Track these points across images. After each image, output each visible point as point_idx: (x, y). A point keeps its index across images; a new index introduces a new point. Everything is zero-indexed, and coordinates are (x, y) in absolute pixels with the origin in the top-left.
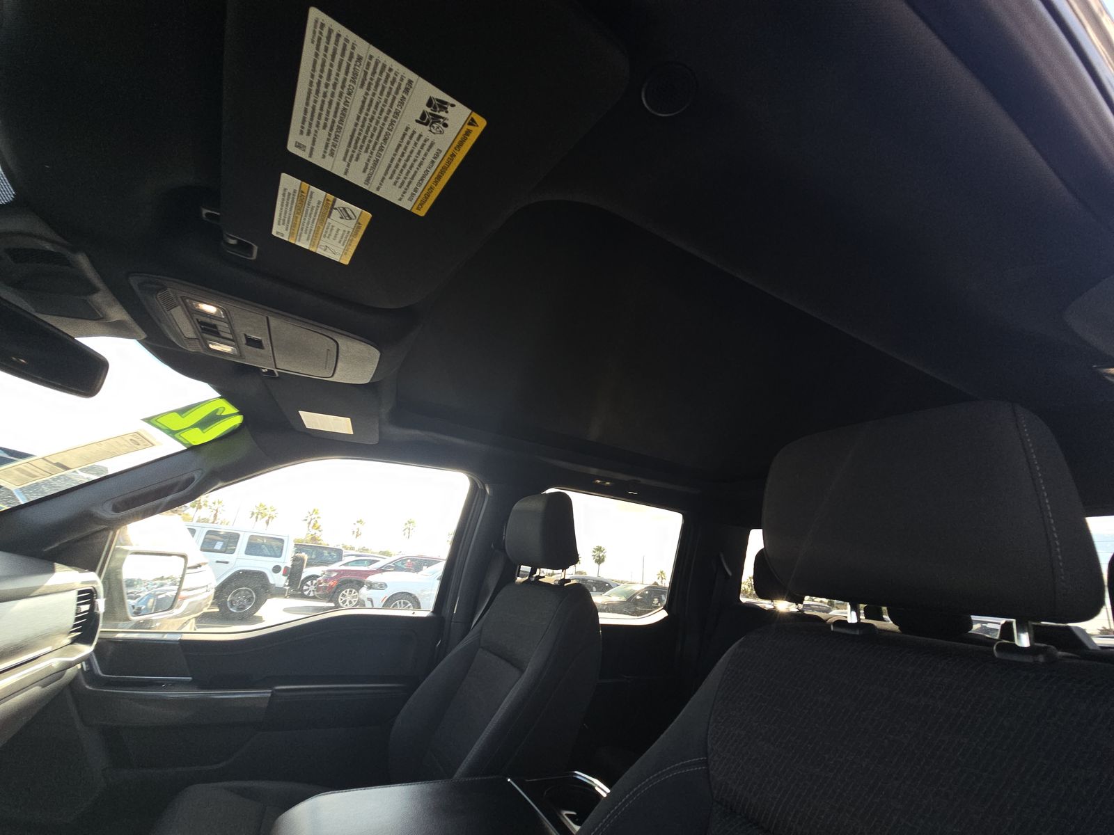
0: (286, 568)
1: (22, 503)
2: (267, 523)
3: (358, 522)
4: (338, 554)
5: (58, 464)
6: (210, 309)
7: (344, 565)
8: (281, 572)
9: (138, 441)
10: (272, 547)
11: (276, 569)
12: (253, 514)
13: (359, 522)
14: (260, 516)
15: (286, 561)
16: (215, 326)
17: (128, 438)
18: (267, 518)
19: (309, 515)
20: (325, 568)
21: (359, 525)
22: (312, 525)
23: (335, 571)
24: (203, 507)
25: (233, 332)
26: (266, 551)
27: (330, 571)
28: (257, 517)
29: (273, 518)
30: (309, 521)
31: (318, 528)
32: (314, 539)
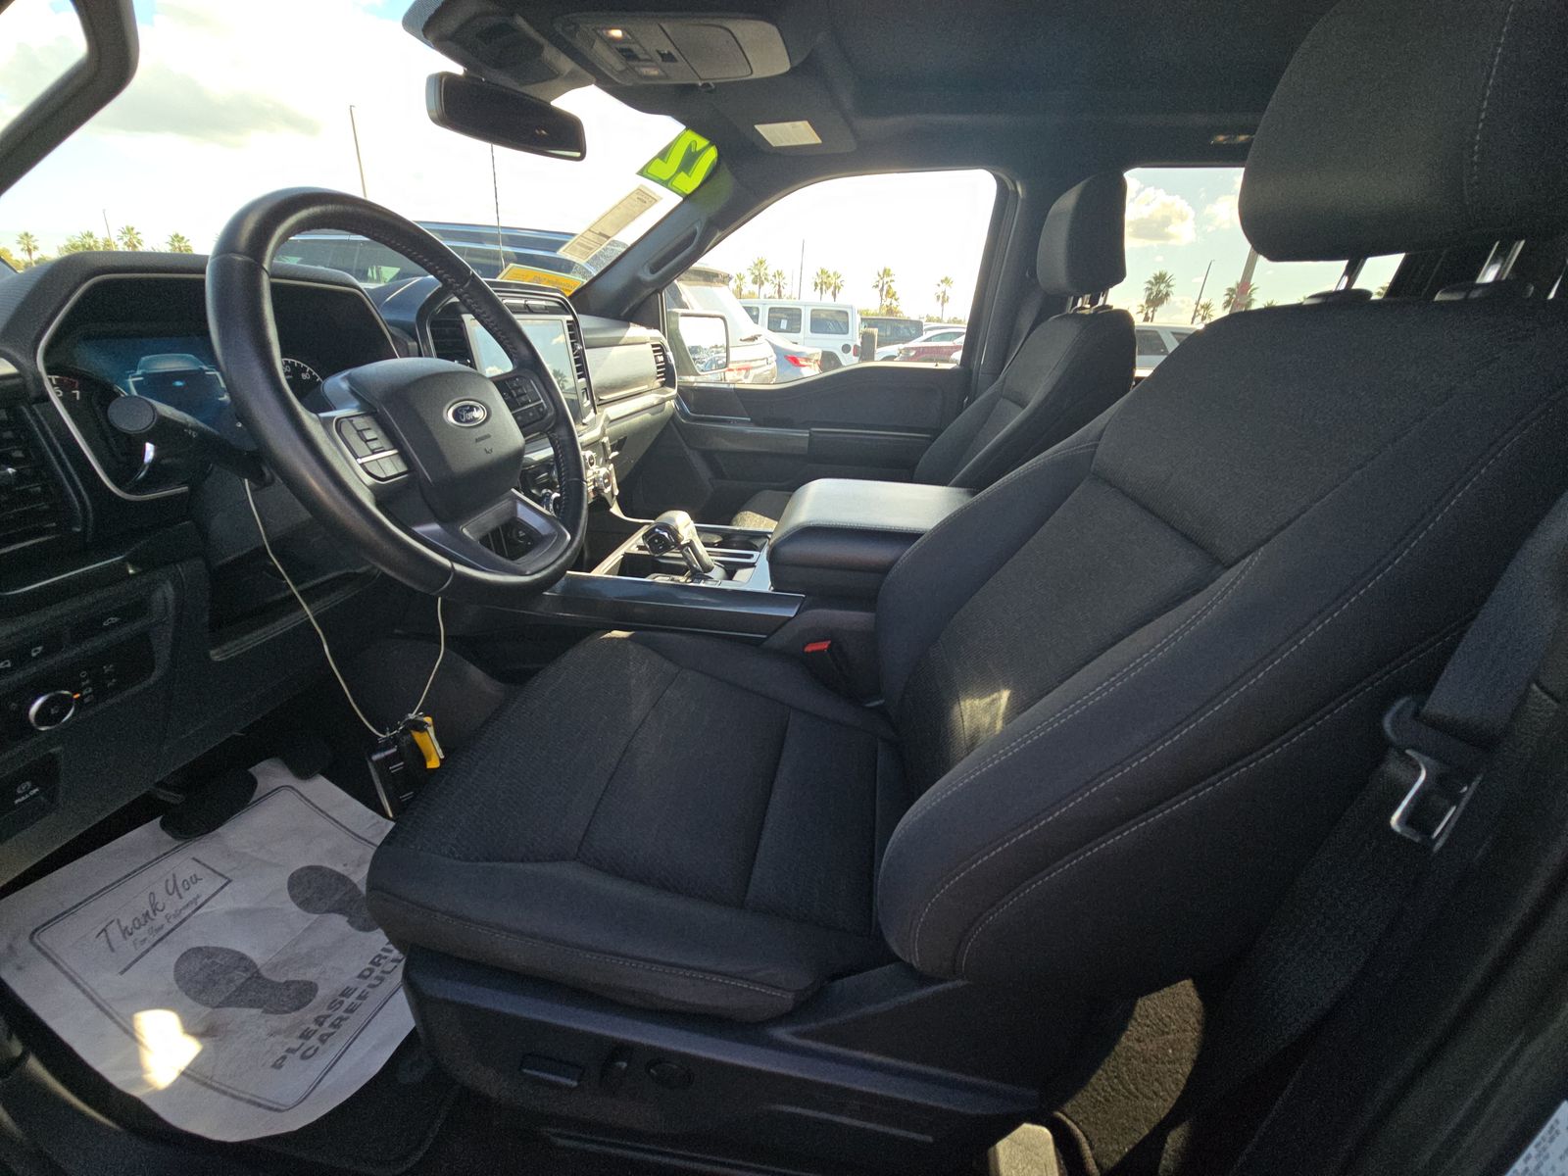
0: (855, 346)
1: (595, 275)
2: (834, 295)
3: (942, 281)
4: (917, 327)
5: (600, 234)
6: (617, 33)
7: (925, 341)
8: (852, 352)
9: (645, 200)
10: (836, 321)
11: (846, 348)
12: (816, 285)
13: (946, 281)
14: (824, 287)
15: (855, 339)
16: (630, 50)
17: (635, 196)
18: (832, 289)
19: (878, 278)
20: (902, 346)
21: (943, 286)
22: (884, 293)
23: (913, 348)
24: (765, 282)
25: (646, 53)
26: (831, 326)
27: (908, 350)
28: (821, 289)
29: (839, 288)
30: (880, 286)
31: (894, 295)
32: (890, 311)
